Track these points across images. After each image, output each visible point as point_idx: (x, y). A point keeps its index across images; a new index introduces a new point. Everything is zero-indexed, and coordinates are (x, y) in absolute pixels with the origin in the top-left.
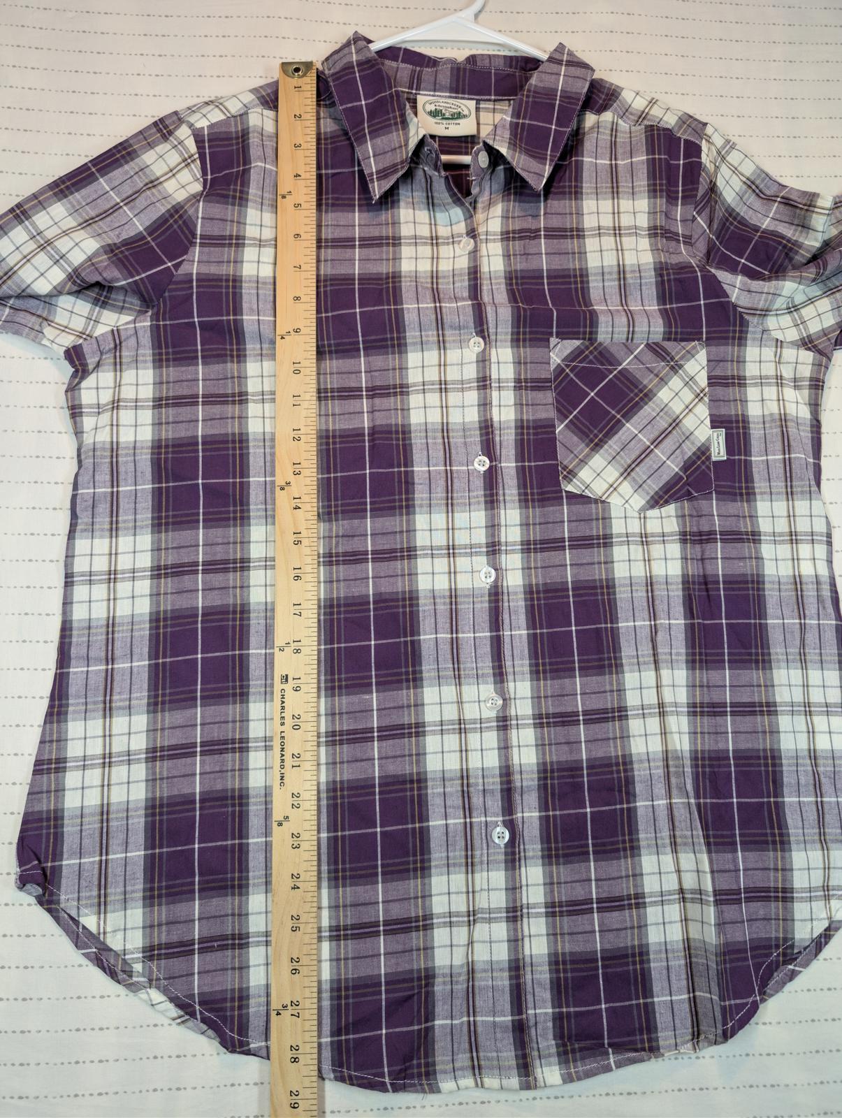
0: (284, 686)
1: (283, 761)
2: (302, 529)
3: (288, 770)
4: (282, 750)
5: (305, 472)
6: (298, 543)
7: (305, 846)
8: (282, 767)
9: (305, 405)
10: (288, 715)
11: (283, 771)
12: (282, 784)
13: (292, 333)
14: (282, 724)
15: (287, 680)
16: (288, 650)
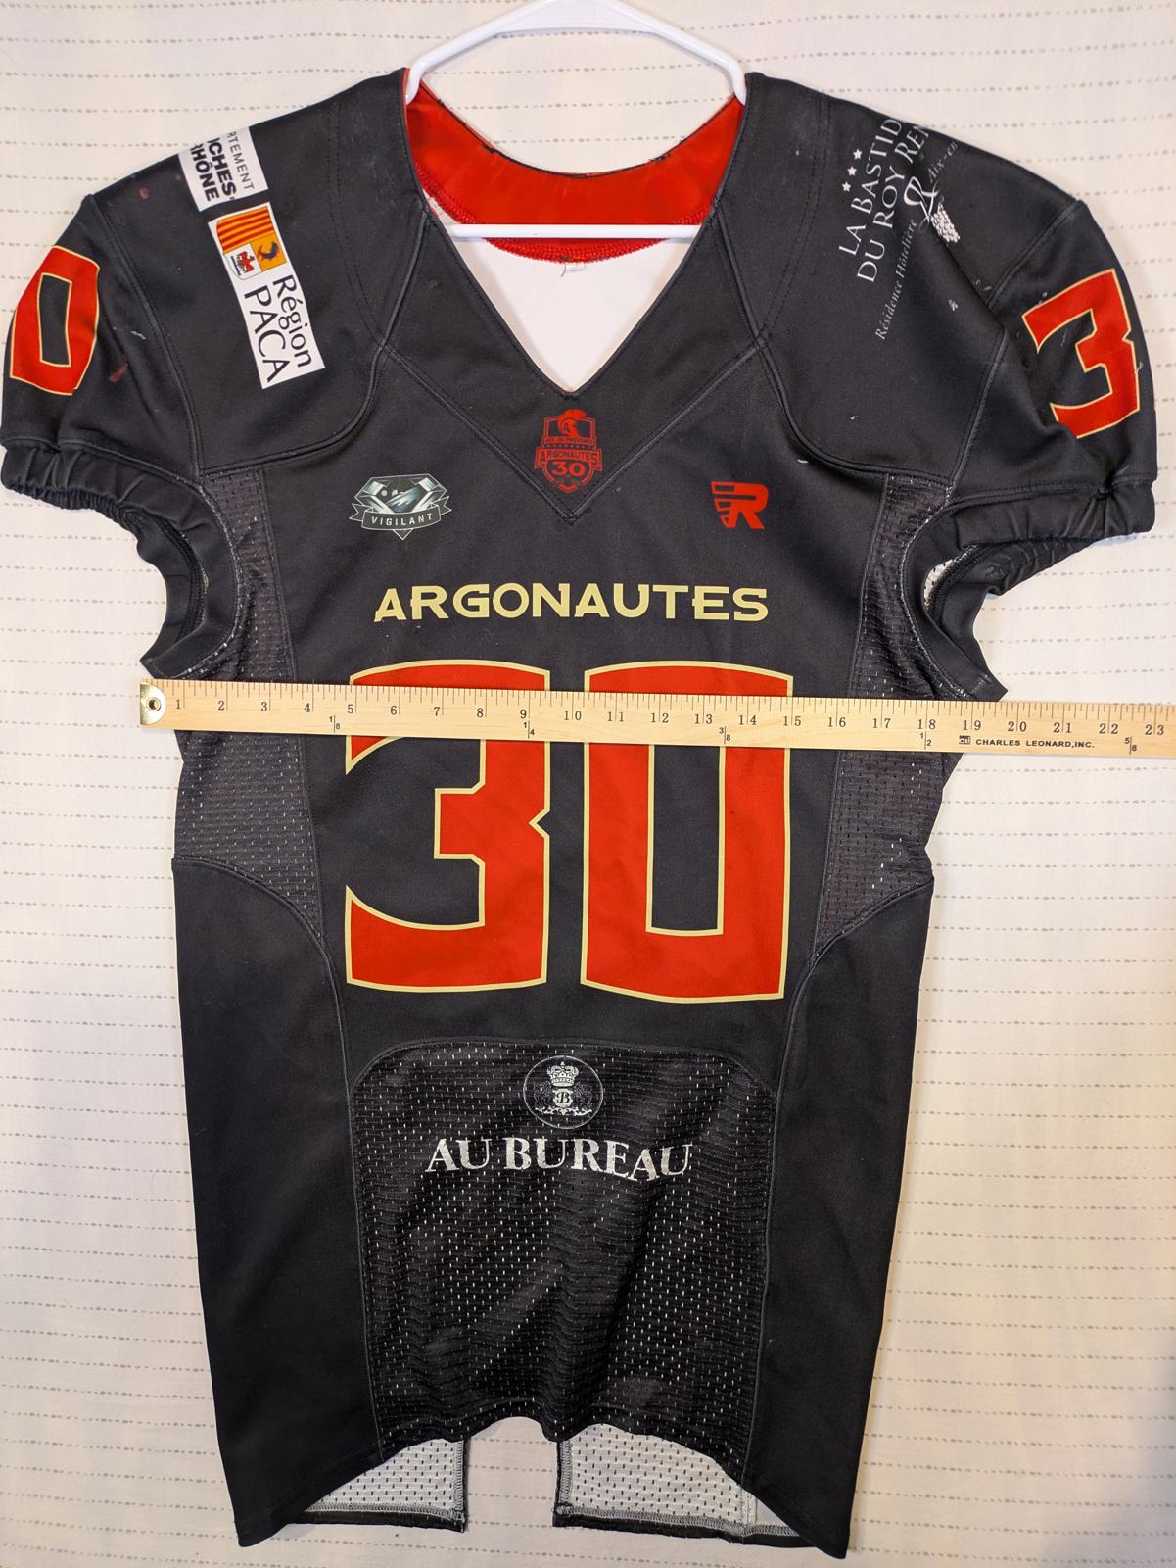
0: (973, 741)
1: (1061, 744)
2: (781, 716)
3: (1073, 738)
4: (1048, 744)
5: (709, 709)
6: (798, 721)
7: (1161, 720)
8: (1068, 744)
9: (621, 706)
10: (1008, 737)
11: (1073, 744)
12: (1088, 745)
13: (526, 720)
14: (1018, 743)
15: (966, 737)
16: (931, 734)
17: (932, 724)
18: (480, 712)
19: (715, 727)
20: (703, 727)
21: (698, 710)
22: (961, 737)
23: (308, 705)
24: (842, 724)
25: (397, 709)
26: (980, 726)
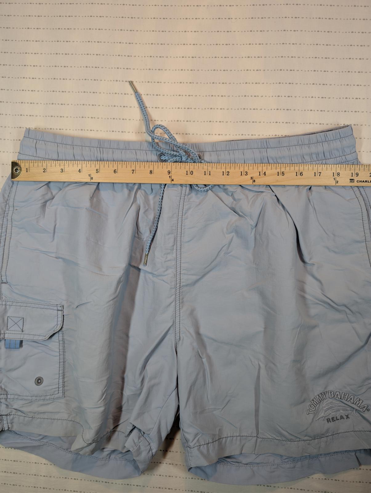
0: (355, 181)
2: (276, 171)
15: (352, 179)
16: (338, 179)
17: (338, 174)
18: (151, 172)
19: (249, 177)
20: (244, 177)
21: (242, 170)
22: (350, 179)
23: (80, 169)
24: (301, 175)
25: (116, 171)
26: (358, 175)
